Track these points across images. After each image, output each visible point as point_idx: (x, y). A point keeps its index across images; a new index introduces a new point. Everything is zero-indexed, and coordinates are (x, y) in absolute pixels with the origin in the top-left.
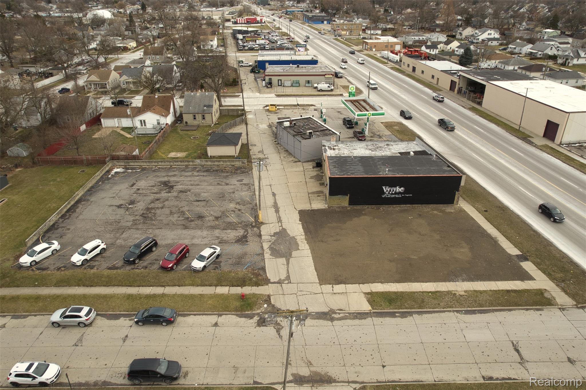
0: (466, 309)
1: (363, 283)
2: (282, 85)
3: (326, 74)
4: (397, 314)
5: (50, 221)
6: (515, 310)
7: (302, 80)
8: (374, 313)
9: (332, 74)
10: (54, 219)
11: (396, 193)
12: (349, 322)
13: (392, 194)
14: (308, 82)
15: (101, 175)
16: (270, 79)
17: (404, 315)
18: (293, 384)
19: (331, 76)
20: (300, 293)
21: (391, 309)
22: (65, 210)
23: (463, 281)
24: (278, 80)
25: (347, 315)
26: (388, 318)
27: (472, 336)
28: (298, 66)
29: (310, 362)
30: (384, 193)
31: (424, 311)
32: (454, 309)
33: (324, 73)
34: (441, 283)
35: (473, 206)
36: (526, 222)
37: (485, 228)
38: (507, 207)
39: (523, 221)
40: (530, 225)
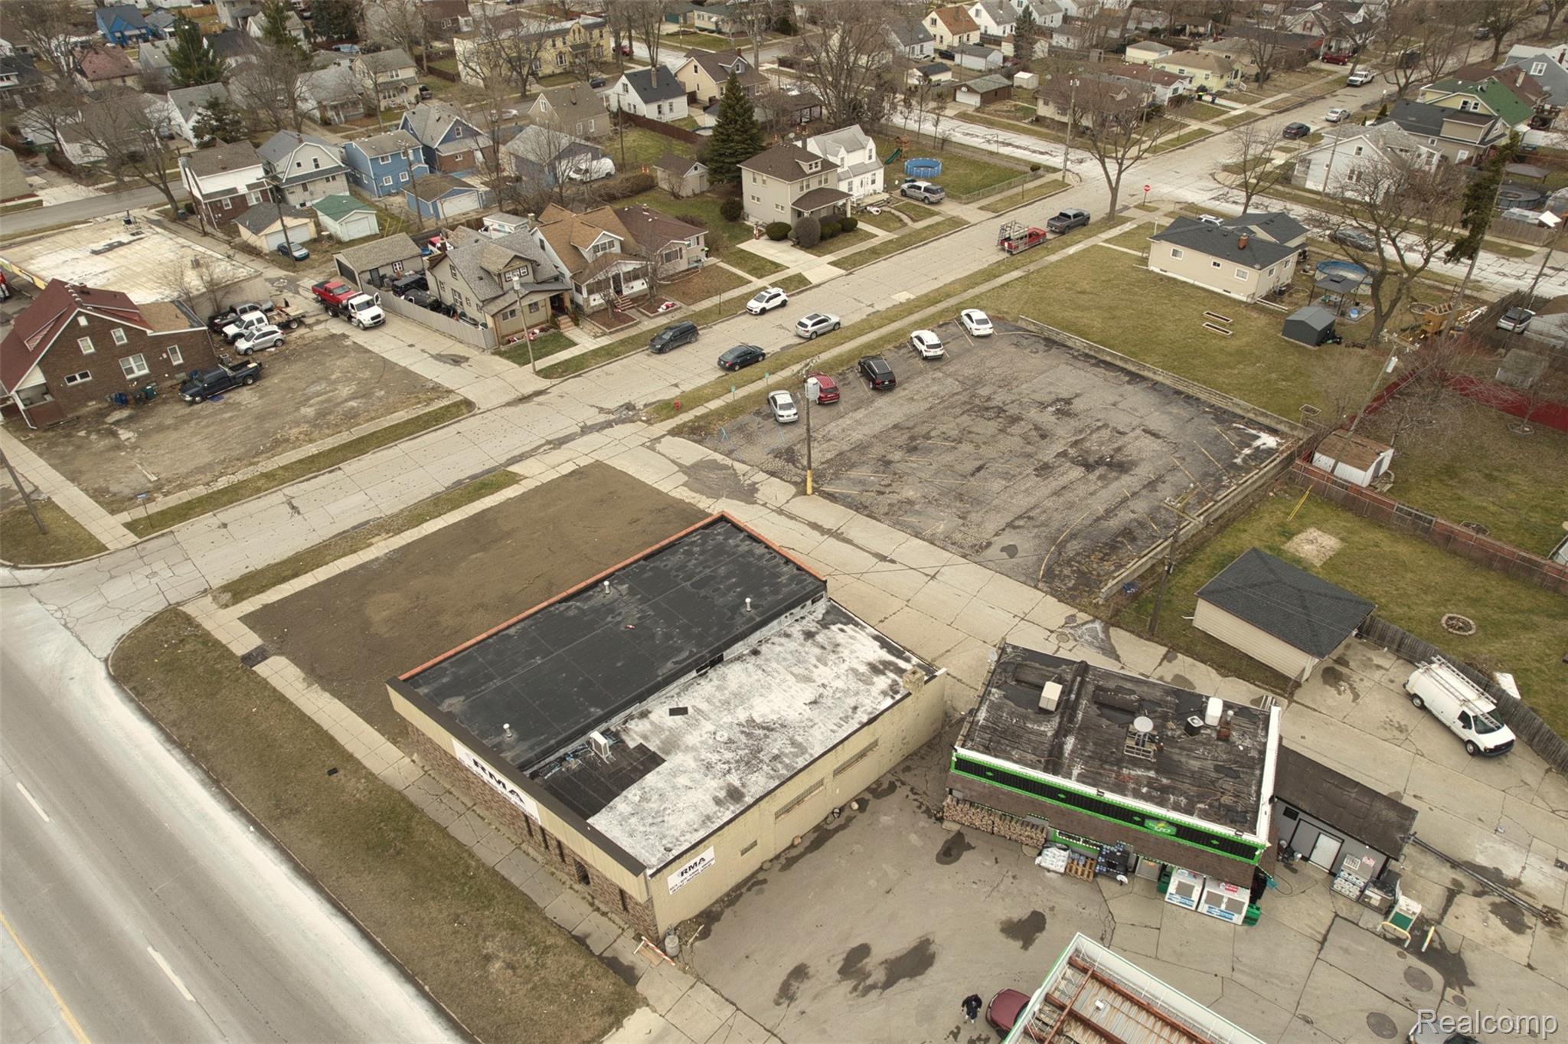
22: (1108, 359)
23: (377, 559)
35: (370, 776)
36: (218, 787)
37: (336, 701)
38: (263, 833)
39: (223, 791)
40: (207, 780)
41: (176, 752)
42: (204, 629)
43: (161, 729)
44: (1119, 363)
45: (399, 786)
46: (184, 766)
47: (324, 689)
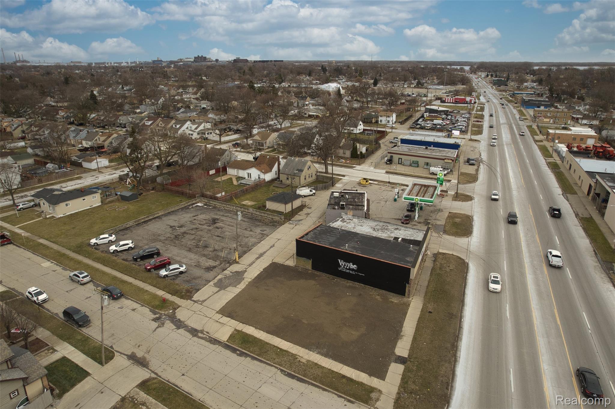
0: (290, 372)
1: (243, 323)
2: (402, 164)
3: (445, 159)
4: (238, 352)
5: (127, 224)
6: (329, 391)
7: (422, 161)
8: (225, 344)
9: (451, 160)
10: (131, 224)
11: (350, 269)
12: (203, 342)
13: (346, 269)
14: (427, 164)
15: (186, 205)
16: (392, 157)
17: (242, 354)
18: (126, 357)
19: (451, 161)
20: (198, 312)
21: (238, 346)
22: (143, 221)
23: (318, 353)
24: (399, 158)
25: (208, 337)
26: (229, 351)
27: (267, 390)
28: (426, 148)
29: (149, 351)
30: (340, 266)
31: (258, 359)
32: (281, 368)
33: (444, 158)
34: (298, 347)
35: (424, 305)
36: (458, 335)
37: (404, 325)
38: (461, 317)
39: (459, 333)
40: (459, 340)
41: (458, 355)
42: (399, 389)
43: (454, 367)
44: (147, 219)
45: (422, 298)
46: (461, 349)
47: (401, 331)
